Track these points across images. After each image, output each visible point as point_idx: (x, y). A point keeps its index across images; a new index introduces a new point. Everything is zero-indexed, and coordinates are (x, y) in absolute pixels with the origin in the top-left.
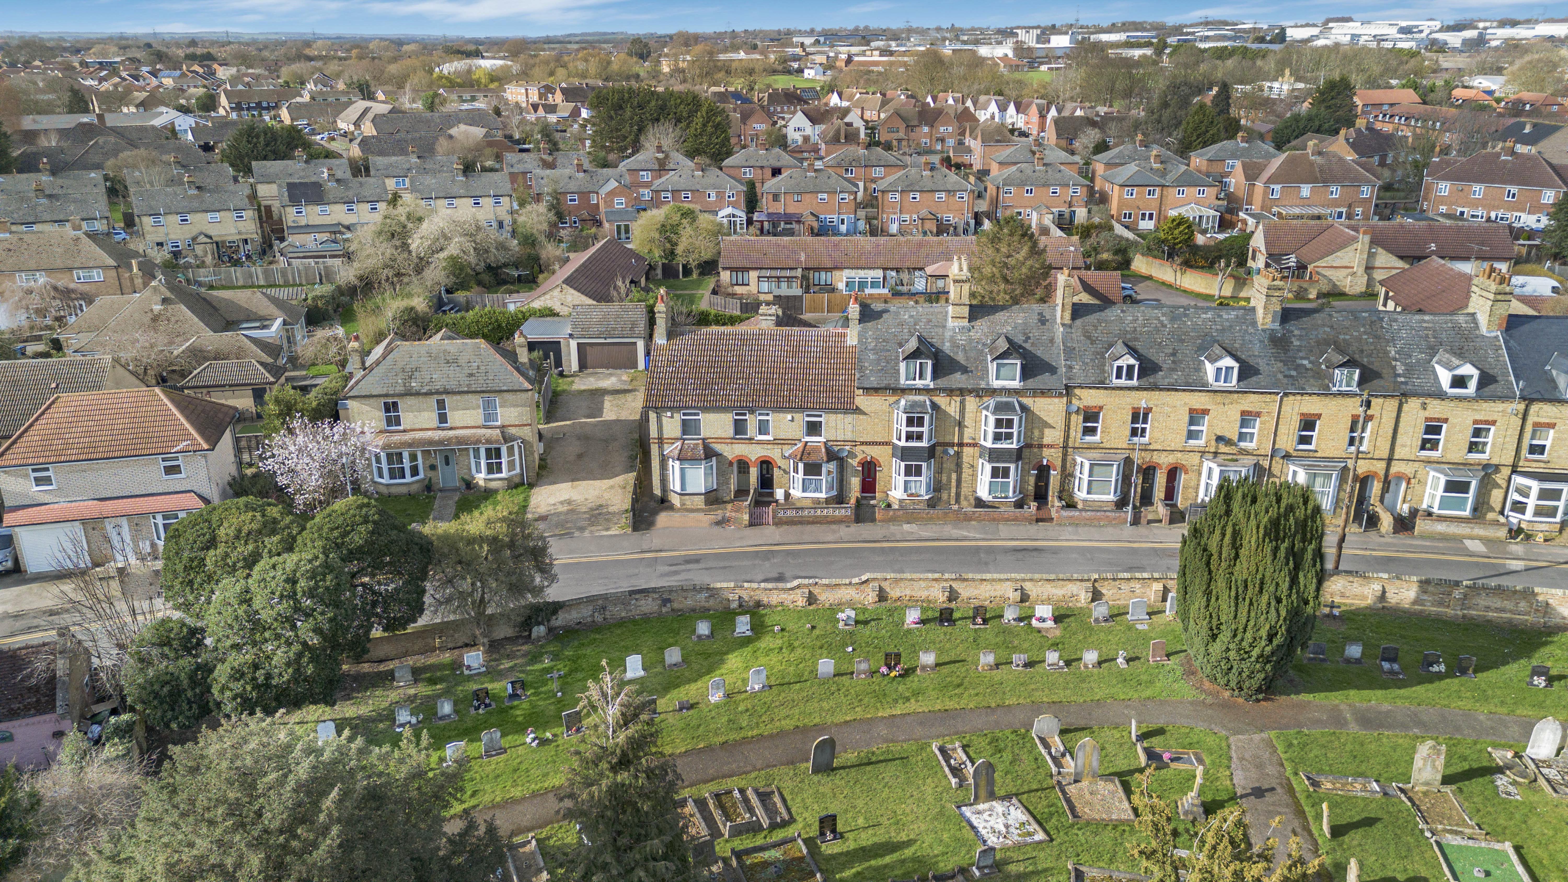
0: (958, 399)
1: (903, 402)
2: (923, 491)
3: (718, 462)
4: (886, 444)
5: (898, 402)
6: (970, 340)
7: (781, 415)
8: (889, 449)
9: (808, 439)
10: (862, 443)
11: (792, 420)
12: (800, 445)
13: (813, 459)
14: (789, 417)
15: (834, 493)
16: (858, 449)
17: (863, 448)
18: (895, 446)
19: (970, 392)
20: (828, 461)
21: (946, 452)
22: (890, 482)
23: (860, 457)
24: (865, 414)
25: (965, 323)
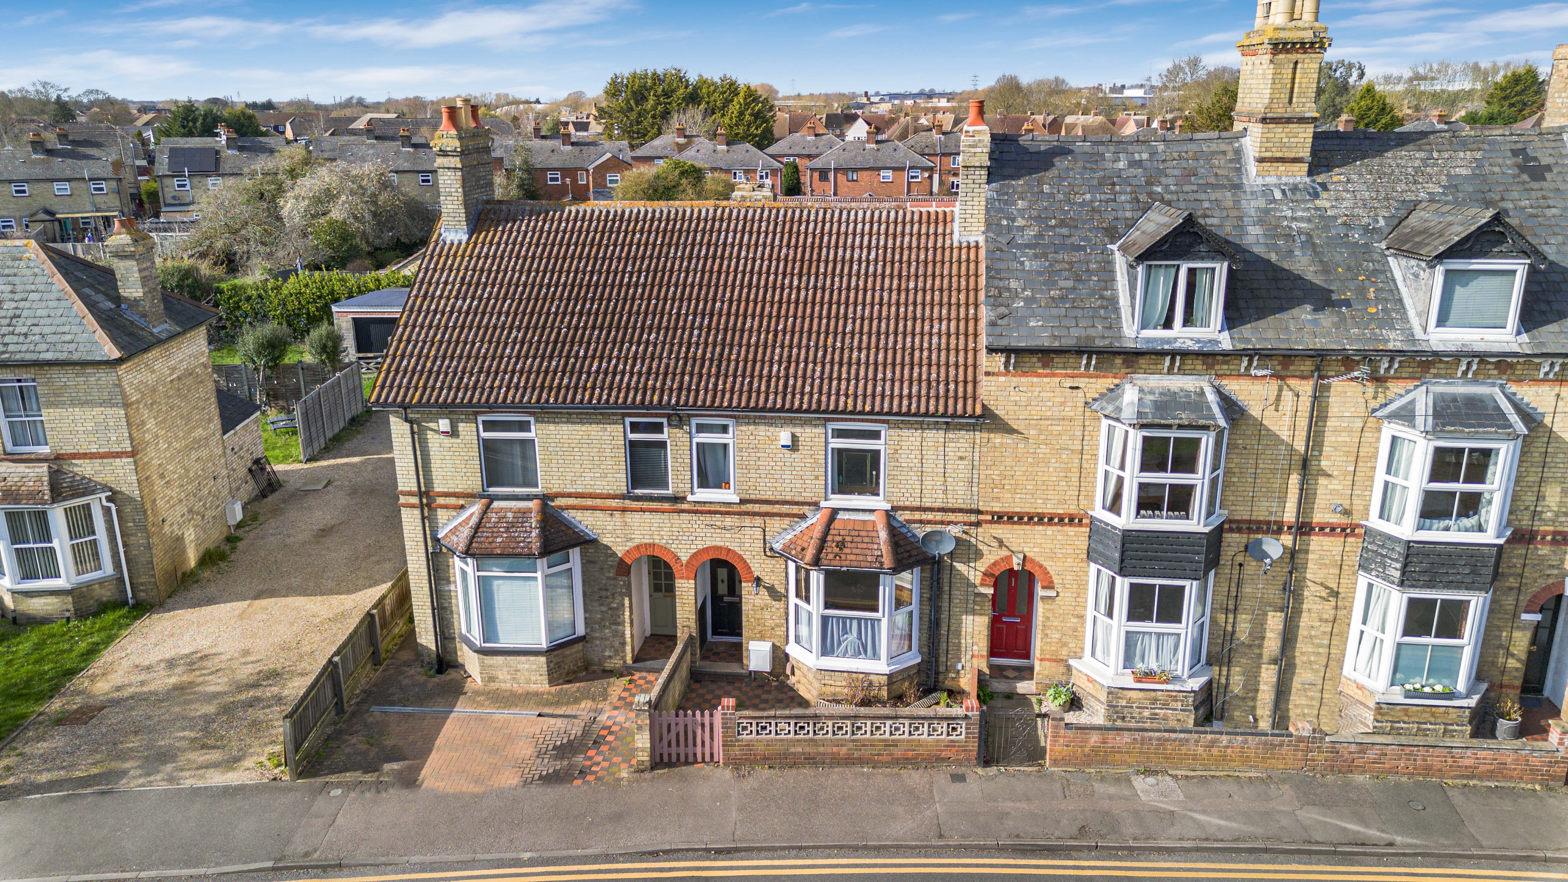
0: (1306, 388)
1: (1130, 395)
2: (1181, 664)
3: (587, 563)
4: (1072, 520)
5: (1114, 393)
6: (1325, 220)
7: (762, 431)
8: (1078, 537)
9: (838, 501)
10: (999, 518)
11: (794, 446)
12: (816, 520)
13: (850, 561)
14: (784, 436)
15: (913, 659)
16: (984, 536)
17: (1000, 530)
18: (1096, 530)
19: (1348, 362)
20: (896, 570)
21: (1254, 551)
22: (1077, 634)
23: (991, 556)
24: (1008, 430)
25: (1299, 174)
